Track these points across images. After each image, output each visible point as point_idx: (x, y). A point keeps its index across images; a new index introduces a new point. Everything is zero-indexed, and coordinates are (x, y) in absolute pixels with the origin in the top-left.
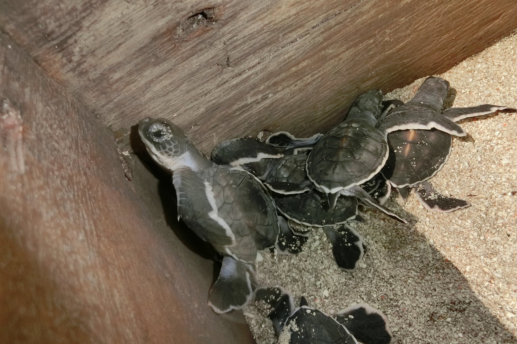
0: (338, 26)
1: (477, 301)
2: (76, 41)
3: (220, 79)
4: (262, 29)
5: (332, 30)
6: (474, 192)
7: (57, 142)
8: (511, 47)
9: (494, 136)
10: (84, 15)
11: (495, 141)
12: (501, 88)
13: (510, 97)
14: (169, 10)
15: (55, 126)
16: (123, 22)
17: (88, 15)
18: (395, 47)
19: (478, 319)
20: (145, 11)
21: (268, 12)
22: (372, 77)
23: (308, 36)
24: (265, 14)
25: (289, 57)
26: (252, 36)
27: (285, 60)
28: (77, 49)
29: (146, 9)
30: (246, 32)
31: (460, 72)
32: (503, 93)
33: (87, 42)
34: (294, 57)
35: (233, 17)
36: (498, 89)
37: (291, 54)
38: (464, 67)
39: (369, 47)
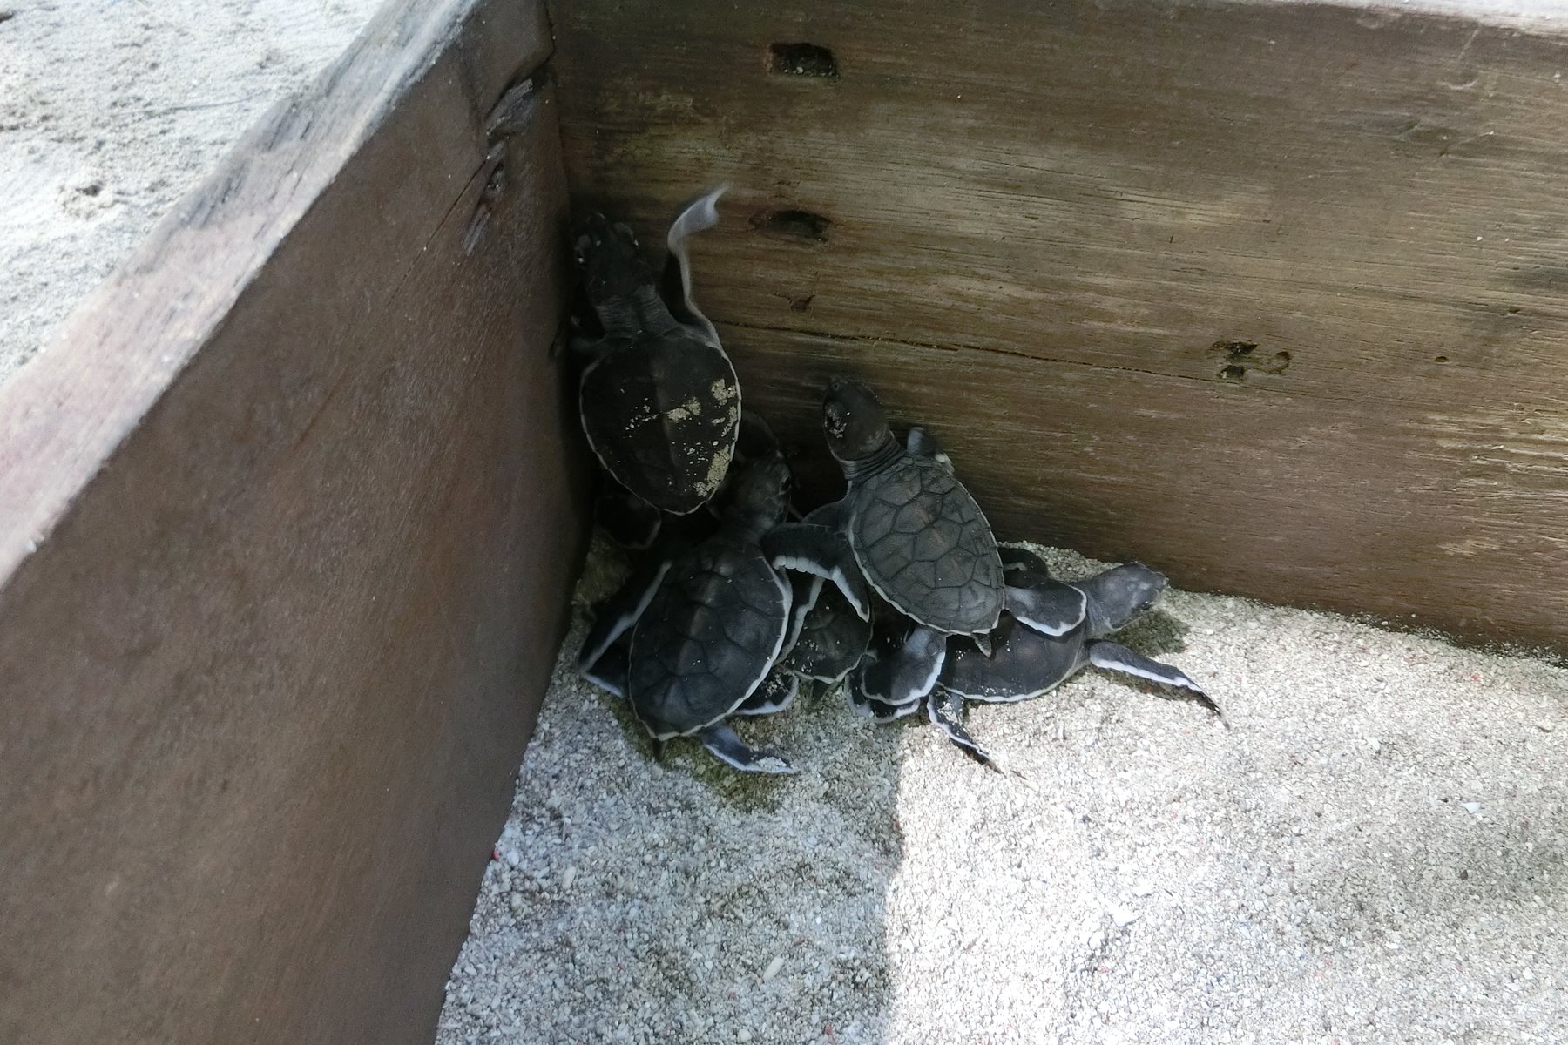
0: (1008, 371)
1: (881, 894)
2: (625, 141)
3: (780, 319)
4: (884, 294)
5: (997, 370)
6: (1029, 773)
7: (513, 245)
8: (1337, 638)
9: (1152, 733)
10: (657, 120)
11: (1146, 742)
12: (1245, 680)
13: (1245, 704)
14: (767, 186)
15: (524, 226)
16: (698, 160)
17: (663, 124)
18: (1098, 474)
19: (860, 915)
20: (736, 165)
21: (906, 279)
22: (1034, 497)
23: (953, 352)
24: (899, 278)
25: (905, 363)
26: (863, 294)
27: (895, 362)
28: (619, 151)
29: (738, 165)
30: (858, 283)
31: (1211, 610)
32: (1241, 690)
33: (637, 152)
34: (912, 368)
35: (852, 251)
36: (1240, 680)
37: (911, 359)
38: (1224, 607)
39: (1052, 443)
